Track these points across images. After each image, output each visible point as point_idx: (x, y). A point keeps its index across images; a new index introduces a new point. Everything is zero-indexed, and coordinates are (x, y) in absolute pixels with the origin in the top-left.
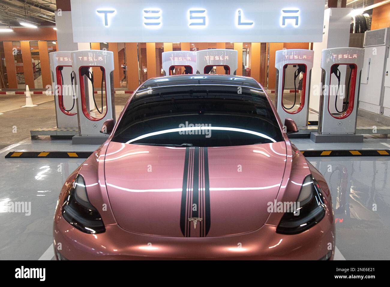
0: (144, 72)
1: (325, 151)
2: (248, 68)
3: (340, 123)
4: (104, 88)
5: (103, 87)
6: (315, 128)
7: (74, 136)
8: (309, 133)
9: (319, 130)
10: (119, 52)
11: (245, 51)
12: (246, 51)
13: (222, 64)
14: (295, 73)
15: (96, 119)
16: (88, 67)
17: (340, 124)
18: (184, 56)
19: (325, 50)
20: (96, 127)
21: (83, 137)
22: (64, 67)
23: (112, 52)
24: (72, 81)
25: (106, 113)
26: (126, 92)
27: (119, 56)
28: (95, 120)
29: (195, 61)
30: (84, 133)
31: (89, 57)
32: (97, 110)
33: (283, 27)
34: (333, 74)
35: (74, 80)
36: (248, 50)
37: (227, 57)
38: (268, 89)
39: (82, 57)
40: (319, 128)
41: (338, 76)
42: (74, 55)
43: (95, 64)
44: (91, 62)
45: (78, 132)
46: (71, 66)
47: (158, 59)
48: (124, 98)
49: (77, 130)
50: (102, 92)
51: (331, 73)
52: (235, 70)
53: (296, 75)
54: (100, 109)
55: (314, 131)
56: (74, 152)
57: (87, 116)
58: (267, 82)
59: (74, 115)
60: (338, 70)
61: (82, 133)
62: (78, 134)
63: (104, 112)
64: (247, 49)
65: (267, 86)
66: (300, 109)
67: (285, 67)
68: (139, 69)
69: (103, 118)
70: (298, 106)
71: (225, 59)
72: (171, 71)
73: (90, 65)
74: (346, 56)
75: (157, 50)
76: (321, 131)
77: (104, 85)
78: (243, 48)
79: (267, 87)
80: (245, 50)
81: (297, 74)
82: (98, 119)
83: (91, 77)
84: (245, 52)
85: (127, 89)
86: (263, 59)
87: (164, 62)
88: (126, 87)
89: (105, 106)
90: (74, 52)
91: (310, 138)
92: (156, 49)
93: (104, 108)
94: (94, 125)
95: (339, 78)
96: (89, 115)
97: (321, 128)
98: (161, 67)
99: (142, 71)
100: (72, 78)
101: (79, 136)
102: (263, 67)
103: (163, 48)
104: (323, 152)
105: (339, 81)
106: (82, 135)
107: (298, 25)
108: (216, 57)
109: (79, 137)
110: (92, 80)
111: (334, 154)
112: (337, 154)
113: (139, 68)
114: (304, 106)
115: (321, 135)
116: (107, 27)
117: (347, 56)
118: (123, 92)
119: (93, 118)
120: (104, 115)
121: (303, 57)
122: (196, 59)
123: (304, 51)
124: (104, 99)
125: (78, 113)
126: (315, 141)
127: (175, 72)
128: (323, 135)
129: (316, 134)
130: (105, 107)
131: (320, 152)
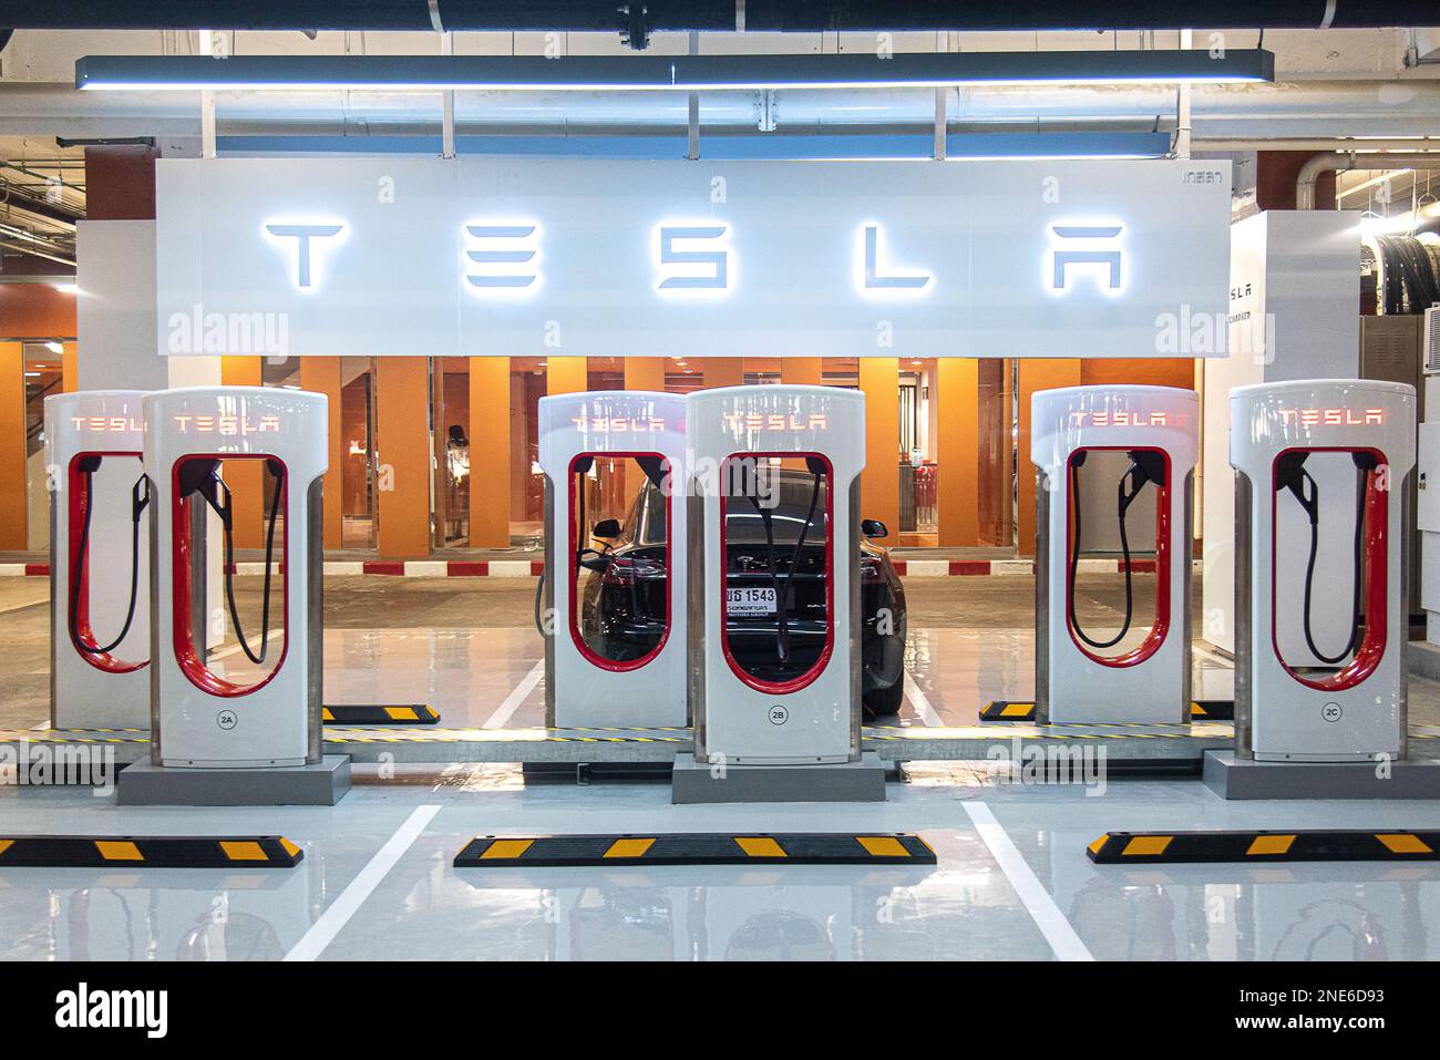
0: (452, 475)
1: (1264, 833)
2: (926, 458)
3: (1332, 707)
4: (277, 551)
5: (273, 546)
6: (1224, 730)
7: (126, 765)
8: (1197, 756)
9: (1241, 741)
10: (343, 390)
11: (909, 387)
12: (915, 387)
13: (798, 450)
14: (1122, 487)
15: (234, 687)
16: (212, 460)
17: (1331, 712)
18: (633, 414)
19: (1244, 392)
20: (230, 725)
21: (166, 770)
22: (104, 459)
23: (323, 397)
24: (136, 519)
25: (282, 659)
26: (368, 569)
27: (343, 407)
28: (228, 691)
29: (683, 431)
30: (175, 752)
31: (221, 419)
32: (241, 648)
33: (1059, 293)
34: (1286, 493)
35: (145, 514)
36: (925, 383)
37: (818, 421)
38: (1016, 556)
39: (189, 418)
40: (1241, 734)
41: (1309, 499)
42: (157, 405)
43: (241, 447)
44: (230, 440)
45: (148, 749)
46: (140, 455)
47: (522, 418)
48: (359, 596)
49: (145, 739)
50: (268, 568)
51: (1277, 486)
52: (856, 473)
53: (1127, 495)
54: (254, 643)
55: (1219, 744)
56: (126, 839)
57: (195, 674)
58: (1011, 522)
59: (135, 669)
60: (1307, 474)
61: (164, 754)
62: (148, 758)
63: (273, 656)
64: (919, 378)
65: (1016, 541)
66: (1151, 648)
67: (1077, 459)
68: (434, 464)
69: (264, 684)
70: (1141, 633)
71: (811, 427)
72: (578, 475)
73: (222, 450)
74: (1333, 417)
75: (518, 378)
76: (1248, 744)
77: (278, 537)
78: (901, 375)
79: (1011, 544)
80: (912, 381)
81: (1128, 491)
82: (241, 689)
83: (221, 502)
84: (912, 390)
85: (373, 555)
86: (992, 422)
87: (544, 433)
88: (371, 544)
89: (277, 627)
90: (156, 397)
91: (1204, 777)
92: (514, 374)
93: (271, 635)
94: (222, 715)
95: (1312, 507)
96: (202, 672)
97: (1249, 730)
98: (532, 454)
99: (444, 473)
100: (138, 507)
101: (153, 764)
102: (993, 456)
103: (545, 373)
104: (1259, 838)
105: (1314, 521)
106: (165, 764)
107: (1118, 287)
108: (771, 418)
109: (150, 770)
110: (226, 514)
111: (1310, 848)
112: (1321, 850)
113: (433, 458)
114: (1167, 631)
115: (1249, 764)
116: (304, 290)
117: (1338, 417)
118: (356, 568)
119: (221, 682)
120: (272, 672)
121: (1153, 420)
122: (687, 424)
123: (1157, 392)
124: (276, 600)
125: (154, 662)
126: (1223, 789)
127: (595, 475)
128: (1257, 764)
129: (1228, 760)
130: (275, 634)
131: (1246, 839)
